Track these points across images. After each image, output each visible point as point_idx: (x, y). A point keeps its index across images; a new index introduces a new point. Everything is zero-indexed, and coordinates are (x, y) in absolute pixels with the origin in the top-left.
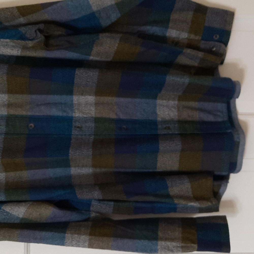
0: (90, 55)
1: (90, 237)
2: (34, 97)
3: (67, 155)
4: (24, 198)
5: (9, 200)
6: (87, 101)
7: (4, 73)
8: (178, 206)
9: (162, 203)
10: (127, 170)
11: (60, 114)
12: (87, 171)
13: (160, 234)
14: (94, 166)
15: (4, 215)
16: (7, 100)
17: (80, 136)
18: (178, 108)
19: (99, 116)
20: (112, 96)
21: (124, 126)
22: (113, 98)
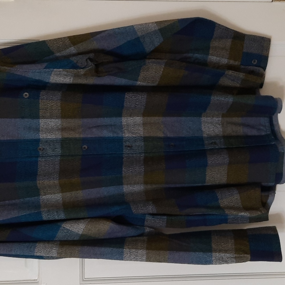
0: (137, 81)
1: (147, 251)
2: (85, 120)
3: (121, 173)
4: (82, 215)
5: (68, 217)
6: (135, 122)
7: (58, 100)
8: (229, 217)
9: (213, 215)
10: (178, 186)
11: (111, 135)
12: (138, 188)
13: (214, 246)
14: (146, 183)
15: (65, 232)
16: (60, 125)
17: (130, 155)
18: (223, 124)
19: (147, 135)
20: (159, 116)
21: (172, 144)
22: (160, 118)
